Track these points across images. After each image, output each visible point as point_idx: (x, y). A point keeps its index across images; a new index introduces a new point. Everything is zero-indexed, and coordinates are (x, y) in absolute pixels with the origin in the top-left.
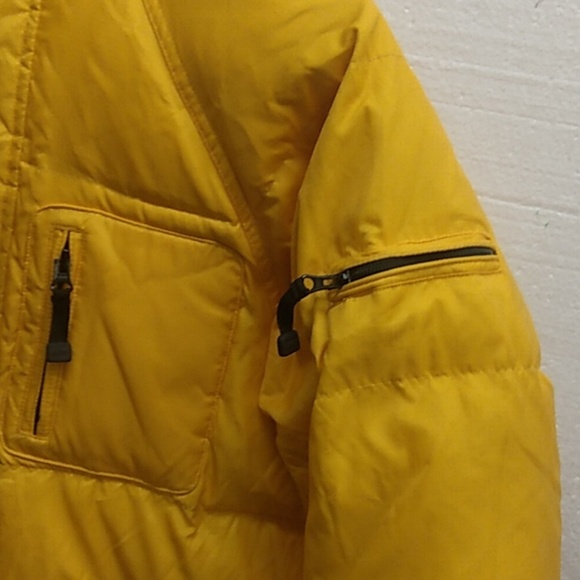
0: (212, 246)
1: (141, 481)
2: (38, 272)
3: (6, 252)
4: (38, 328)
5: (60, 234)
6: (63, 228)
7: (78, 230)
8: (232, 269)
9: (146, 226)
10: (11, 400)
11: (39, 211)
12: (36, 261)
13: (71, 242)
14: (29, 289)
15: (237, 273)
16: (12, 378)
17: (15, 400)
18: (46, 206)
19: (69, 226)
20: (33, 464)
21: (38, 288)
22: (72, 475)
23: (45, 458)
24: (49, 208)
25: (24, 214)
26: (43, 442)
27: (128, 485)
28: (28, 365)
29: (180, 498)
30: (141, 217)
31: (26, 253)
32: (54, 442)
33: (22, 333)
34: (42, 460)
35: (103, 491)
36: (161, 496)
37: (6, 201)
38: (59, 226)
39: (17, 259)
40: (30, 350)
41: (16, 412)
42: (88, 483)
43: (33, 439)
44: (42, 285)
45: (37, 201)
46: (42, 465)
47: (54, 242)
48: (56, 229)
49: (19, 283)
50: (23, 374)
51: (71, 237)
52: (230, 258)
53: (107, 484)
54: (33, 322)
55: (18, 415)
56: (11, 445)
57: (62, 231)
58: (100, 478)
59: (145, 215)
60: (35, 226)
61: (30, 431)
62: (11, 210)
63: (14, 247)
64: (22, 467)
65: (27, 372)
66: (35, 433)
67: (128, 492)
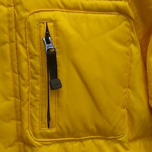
0: (116, 15)
1: (100, 137)
2: (35, 47)
3: (14, 42)
4: (40, 76)
5: (43, 25)
6: (43, 21)
7: (51, 21)
8: (126, 25)
9: (84, 12)
10: (33, 115)
11: (29, 15)
12: (32, 42)
13: (49, 28)
14: (31, 58)
15: (129, 27)
16: (31, 104)
17: (35, 114)
18: (32, 12)
19: (46, 20)
20: (50, 143)
21: (36, 56)
22: (68, 143)
23: (55, 138)
24: (34, 12)
25: (22, 19)
26: (54, 131)
27: (94, 140)
28: (38, 95)
29: (120, 139)
30: (81, 8)
31: (26, 39)
32: (59, 129)
33: (32, 81)
34: (54, 140)
35: (84, 146)
36: (110, 141)
37: (9, 15)
38: (41, 21)
39: (22, 44)
40: (38, 88)
41: (37, 120)
42: (77, 144)
43: (48, 131)
44: (38, 54)
45: (27, 10)
46: (54, 142)
47: (40, 30)
48: (40, 23)
49: (25, 56)
50: (37, 100)
51: (48, 25)
52: (125, 20)
53: (85, 142)
54: (37, 73)
55: (38, 121)
56: (38, 137)
57: (43, 23)
58: (81, 141)
59: (83, 6)
60: (29, 24)
61: (46, 127)
62: (12, 19)
63: (19, 37)
64: (45, 146)
65: (39, 99)
66: (49, 128)
67: (94, 143)
